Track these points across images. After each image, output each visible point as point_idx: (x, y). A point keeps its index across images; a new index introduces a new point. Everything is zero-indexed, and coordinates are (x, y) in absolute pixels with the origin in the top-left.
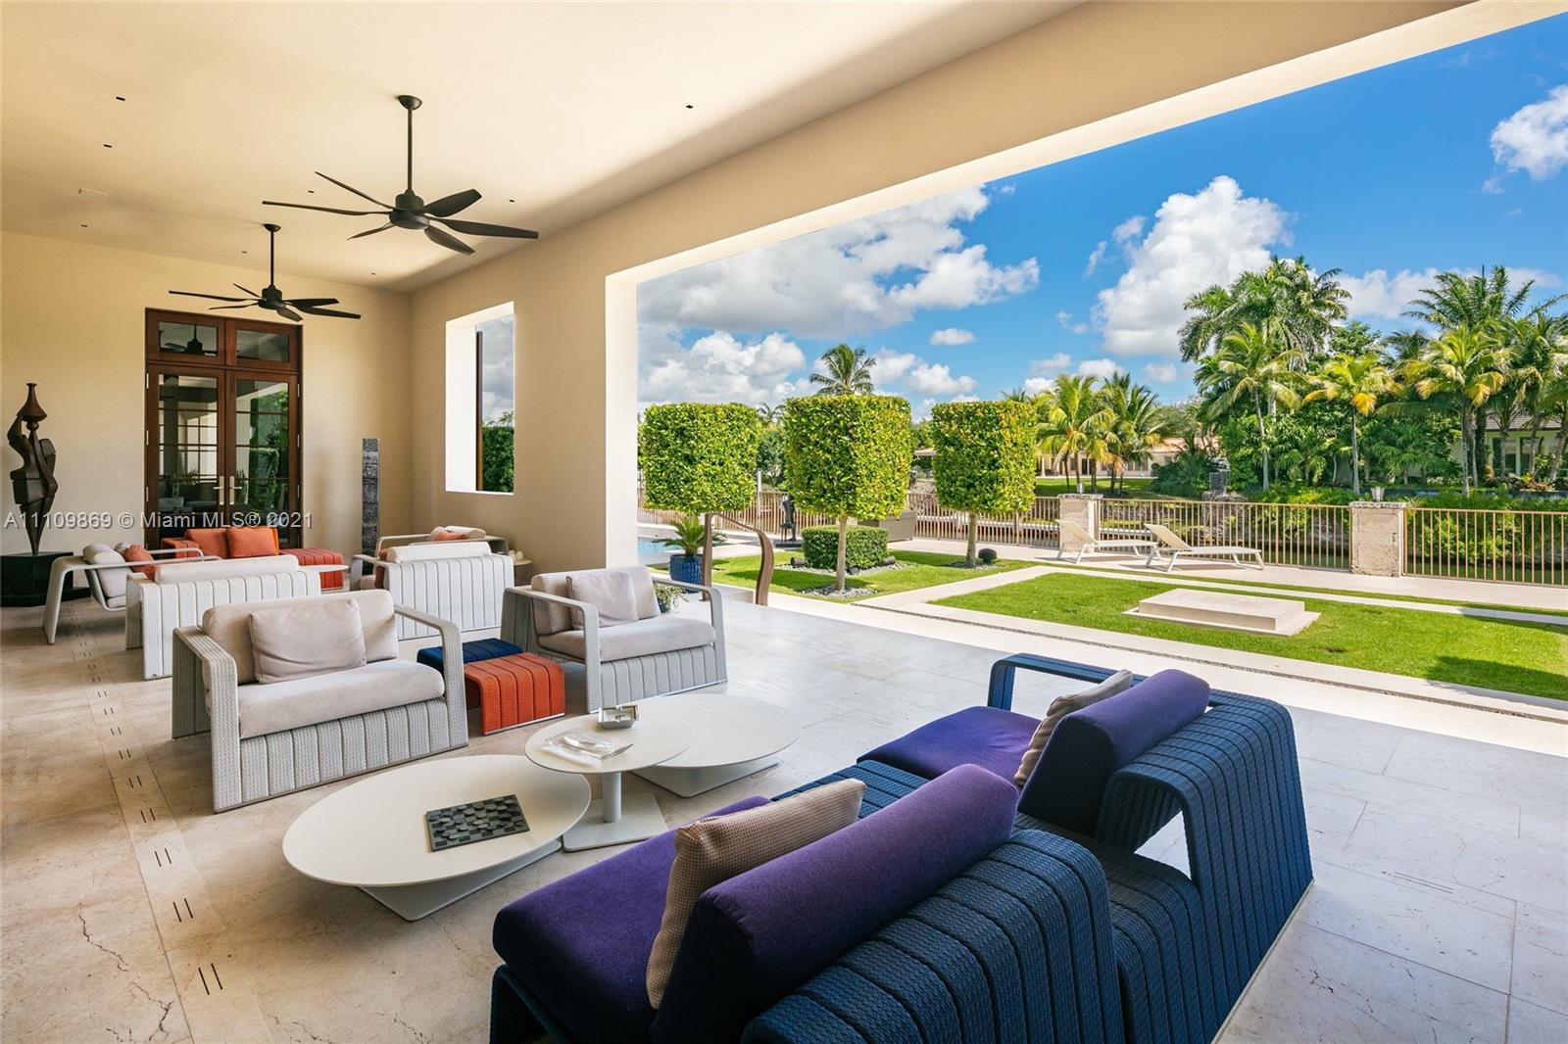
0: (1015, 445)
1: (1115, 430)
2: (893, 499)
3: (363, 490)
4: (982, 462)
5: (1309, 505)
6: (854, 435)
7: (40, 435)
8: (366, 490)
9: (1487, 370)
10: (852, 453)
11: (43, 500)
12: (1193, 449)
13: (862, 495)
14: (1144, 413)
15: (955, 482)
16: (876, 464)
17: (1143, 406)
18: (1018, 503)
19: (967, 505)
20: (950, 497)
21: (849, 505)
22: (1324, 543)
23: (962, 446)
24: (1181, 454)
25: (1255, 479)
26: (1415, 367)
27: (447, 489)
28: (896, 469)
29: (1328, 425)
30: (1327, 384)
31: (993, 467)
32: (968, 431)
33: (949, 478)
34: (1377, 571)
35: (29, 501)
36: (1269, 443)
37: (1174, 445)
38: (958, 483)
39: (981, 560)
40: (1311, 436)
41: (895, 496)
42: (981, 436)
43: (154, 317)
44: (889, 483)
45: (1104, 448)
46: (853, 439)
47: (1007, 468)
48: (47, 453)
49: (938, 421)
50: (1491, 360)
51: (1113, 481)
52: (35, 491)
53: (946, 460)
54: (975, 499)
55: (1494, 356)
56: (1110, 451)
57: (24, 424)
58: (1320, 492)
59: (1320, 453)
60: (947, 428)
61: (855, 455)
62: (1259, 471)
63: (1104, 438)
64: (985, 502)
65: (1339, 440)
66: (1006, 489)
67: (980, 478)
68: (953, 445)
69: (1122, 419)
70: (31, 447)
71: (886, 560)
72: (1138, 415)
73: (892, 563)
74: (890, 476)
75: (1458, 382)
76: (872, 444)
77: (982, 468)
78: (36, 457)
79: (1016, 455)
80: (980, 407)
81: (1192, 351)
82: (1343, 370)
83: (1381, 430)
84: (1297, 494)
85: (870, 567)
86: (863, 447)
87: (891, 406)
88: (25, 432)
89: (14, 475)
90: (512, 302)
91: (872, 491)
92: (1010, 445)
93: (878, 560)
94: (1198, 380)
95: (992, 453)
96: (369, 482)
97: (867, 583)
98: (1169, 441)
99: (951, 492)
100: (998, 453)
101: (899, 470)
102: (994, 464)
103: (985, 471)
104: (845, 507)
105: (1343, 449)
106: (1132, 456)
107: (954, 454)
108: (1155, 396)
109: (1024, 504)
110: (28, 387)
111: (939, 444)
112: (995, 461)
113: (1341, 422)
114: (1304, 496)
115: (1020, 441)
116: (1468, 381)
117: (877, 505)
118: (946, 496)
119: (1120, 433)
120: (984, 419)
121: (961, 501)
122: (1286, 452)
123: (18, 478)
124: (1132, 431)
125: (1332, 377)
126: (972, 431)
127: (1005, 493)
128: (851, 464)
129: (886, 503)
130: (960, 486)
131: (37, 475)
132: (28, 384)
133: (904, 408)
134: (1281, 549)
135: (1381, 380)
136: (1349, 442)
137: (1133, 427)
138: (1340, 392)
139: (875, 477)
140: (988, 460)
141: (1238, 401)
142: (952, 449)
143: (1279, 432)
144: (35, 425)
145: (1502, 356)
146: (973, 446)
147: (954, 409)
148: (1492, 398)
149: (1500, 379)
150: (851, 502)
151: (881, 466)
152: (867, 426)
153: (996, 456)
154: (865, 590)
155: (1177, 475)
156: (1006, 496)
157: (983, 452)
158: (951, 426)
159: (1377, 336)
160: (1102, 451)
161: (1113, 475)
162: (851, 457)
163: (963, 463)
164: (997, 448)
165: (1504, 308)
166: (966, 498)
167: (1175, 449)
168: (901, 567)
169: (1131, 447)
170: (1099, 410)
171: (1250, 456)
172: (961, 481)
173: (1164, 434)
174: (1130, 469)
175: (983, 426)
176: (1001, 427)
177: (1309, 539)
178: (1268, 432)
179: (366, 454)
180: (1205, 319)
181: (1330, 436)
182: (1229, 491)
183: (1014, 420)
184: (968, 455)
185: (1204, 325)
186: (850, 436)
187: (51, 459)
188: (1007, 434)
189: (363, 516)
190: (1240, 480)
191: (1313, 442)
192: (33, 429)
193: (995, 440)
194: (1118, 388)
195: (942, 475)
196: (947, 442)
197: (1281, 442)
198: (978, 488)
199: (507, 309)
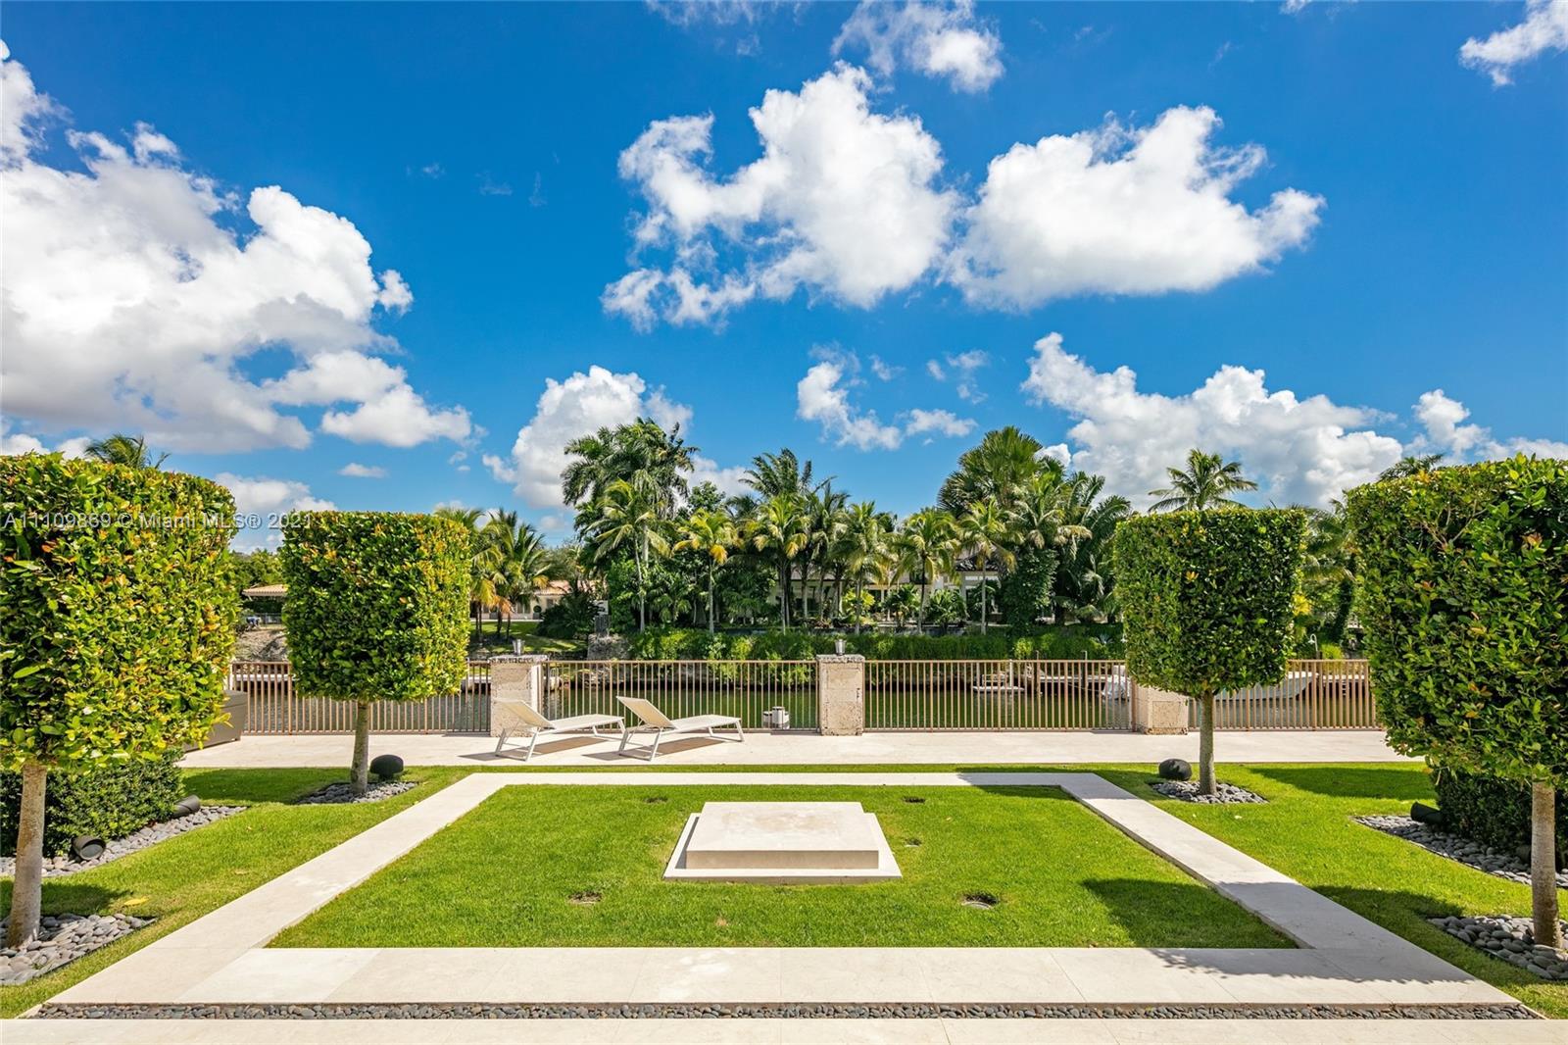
0: (441, 587)
1: (502, 570)
2: (186, 705)
4: (385, 616)
6: (59, 558)
9: (798, 531)
10: (53, 605)
12: (577, 592)
13: (88, 710)
14: (531, 553)
15: (330, 650)
16: (136, 631)
17: (531, 547)
18: (444, 681)
19: (354, 690)
20: (316, 677)
21: (42, 739)
22: (690, 679)
23: (345, 587)
24: (565, 596)
25: (634, 621)
26: (753, 525)
28: (194, 639)
29: (689, 572)
30: (692, 535)
31: (403, 625)
32: (358, 562)
33: (317, 644)
34: (842, 730)
36: (645, 587)
37: (559, 589)
38: (336, 653)
39: (376, 776)
40: (678, 582)
41: (193, 701)
42: (382, 572)
44: (174, 672)
45: (491, 589)
46: (53, 567)
47: (429, 625)
49: (296, 543)
50: (799, 523)
51: (499, 624)
53: (313, 612)
54: (370, 680)
55: (801, 519)
56: (498, 593)
58: (685, 632)
59: (685, 597)
60: (315, 555)
61: (63, 608)
62: (636, 613)
63: (491, 579)
64: (389, 684)
65: (698, 586)
66: (427, 661)
67: (381, 643)
68: (326, 585)
69: (509, 558)
71: (176, 808)
72: (525, 555)
73: (191, 811)
74: (177, 655)
75: (779, 540)
76: (122, 580)
77: (384, 626)
79: (443, 605)
80: (381, 520)
81: (573, 494)
82: (703, 523)
83: (729, 580)
84: (668, 635)
85: (135, 831)
86: (88, 590)
87: (182, 496)
91: (122, 695)
92: (434, 588)
93: (157, 810)
94: (579, 524)
95: (403, 600)
97: (116, 896)
98: (556, 584)
99: (322, 669)
100: (415, 601)
101: (203, 641)
102: (406, 620)
103: (388, 633)
104: (30, 743)
105: (701, 594)
106: (520, 599)
107: (328, 601)
108: (542, 536)
109: (453, 681)
111: (299, 583)
112: (408, 614)
113: (699, 570)
114: (673, 637)
115: (448, 581)
116: (785, 539)
117: (140, 726)
118: (312, 675)
119: (507, 573)
120: (387, 543)
121: (341, 683)
122: (659, 596)
124: (519, 573)
125: (696, 529)
126: (366, 563)
127: (425, 668)
128: (51, 630)
129: (164, 718)
130: (341, 658)
133: (218, 505)
134: (656, 687)
135: (729, 535)
136: (706, 589)
137: (520, 568)
138: (702, 543)
139: (132, 662)
140: (395, 614)
141: (619, 547)
142: (324, 593)
143: (653, 578)
145: (806, 521)
146: (368, 588)
147: (330, 523)
148: (800, 553)
149: (804, 539)
150: (47, 730)
151: (150, 635)
152: (103, 536)
153: (410, 605)
154: (107, 922)
155: (563, 618)
156: (427, 672)
157: (386, 599)
158: (322, 552)
159: (723, 496)
160: (489, 592)
161: (500, 617)
162: (49, 614)
163: (347, 617)
164: (411, 593)
165: (799, 484)
166: (352, 678)
167: (561, 592)
168: (216, 818)
169: (518, 589)
170: (485, 549)
171: (629, 600)
172: (343, 648)
173: (551, 575)
174: (520, 612)
175: (387, 553)
176: (419, 558)
177: (676, 676)
178: (645, 575)
180: (585, 465)
181: (692, 582)
182: (611, 634)
183: (440, 546)
184: (357, 604)
185: (585, 470)
186: (48, 557)
188: (429, 570)
190: (621, 623)
191: (679, 586)
193: (407, 579)
194: (505, 526)
195: (302, 638)
196: (314, 579)
197: (655, 587)
198: (376, 661)
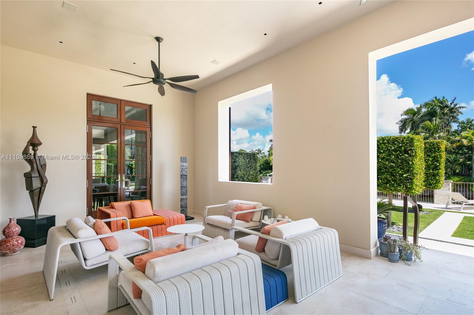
3: (181, 181)
5: (455, 182)
7: (39, 154)
8: (182, 181)
10: (410, 163)
11: (41, 188)
27: (219, 181)
29: (462, 154)
30: (463, 140)
35: (33, 189)
40: (455, 159)
43: (91, 97)
48: (42, 163)
52: (36, 184)
57: (31, 148)
58: (459, 178)
59: (459, 164)
65: (465, 160)
70: (34, 160)
78: (37, 166)
81: (403, 130)
82: (470, 135)
88: (31, 152)
89: (25, 175)
90: (271, 84)
96: (183, 177)
103: (431, 171)
105: (468, 163)
110: (33, 128)
112: (437, 166)
123: (28, 177)
125: (466, 138)
131: (37, 175)
132: (32, 127)
138: (468, 142)
144: (36, 149)
153: (438, 164)
164: (438, 161)
179: (182, 164)
180: (408, 119)
181: (462, 158)
185: (408, 121)
187: (44, 166)
189: (181, 193)
191: (455, 161)
192: (35, 151)
199: (269, 88)
